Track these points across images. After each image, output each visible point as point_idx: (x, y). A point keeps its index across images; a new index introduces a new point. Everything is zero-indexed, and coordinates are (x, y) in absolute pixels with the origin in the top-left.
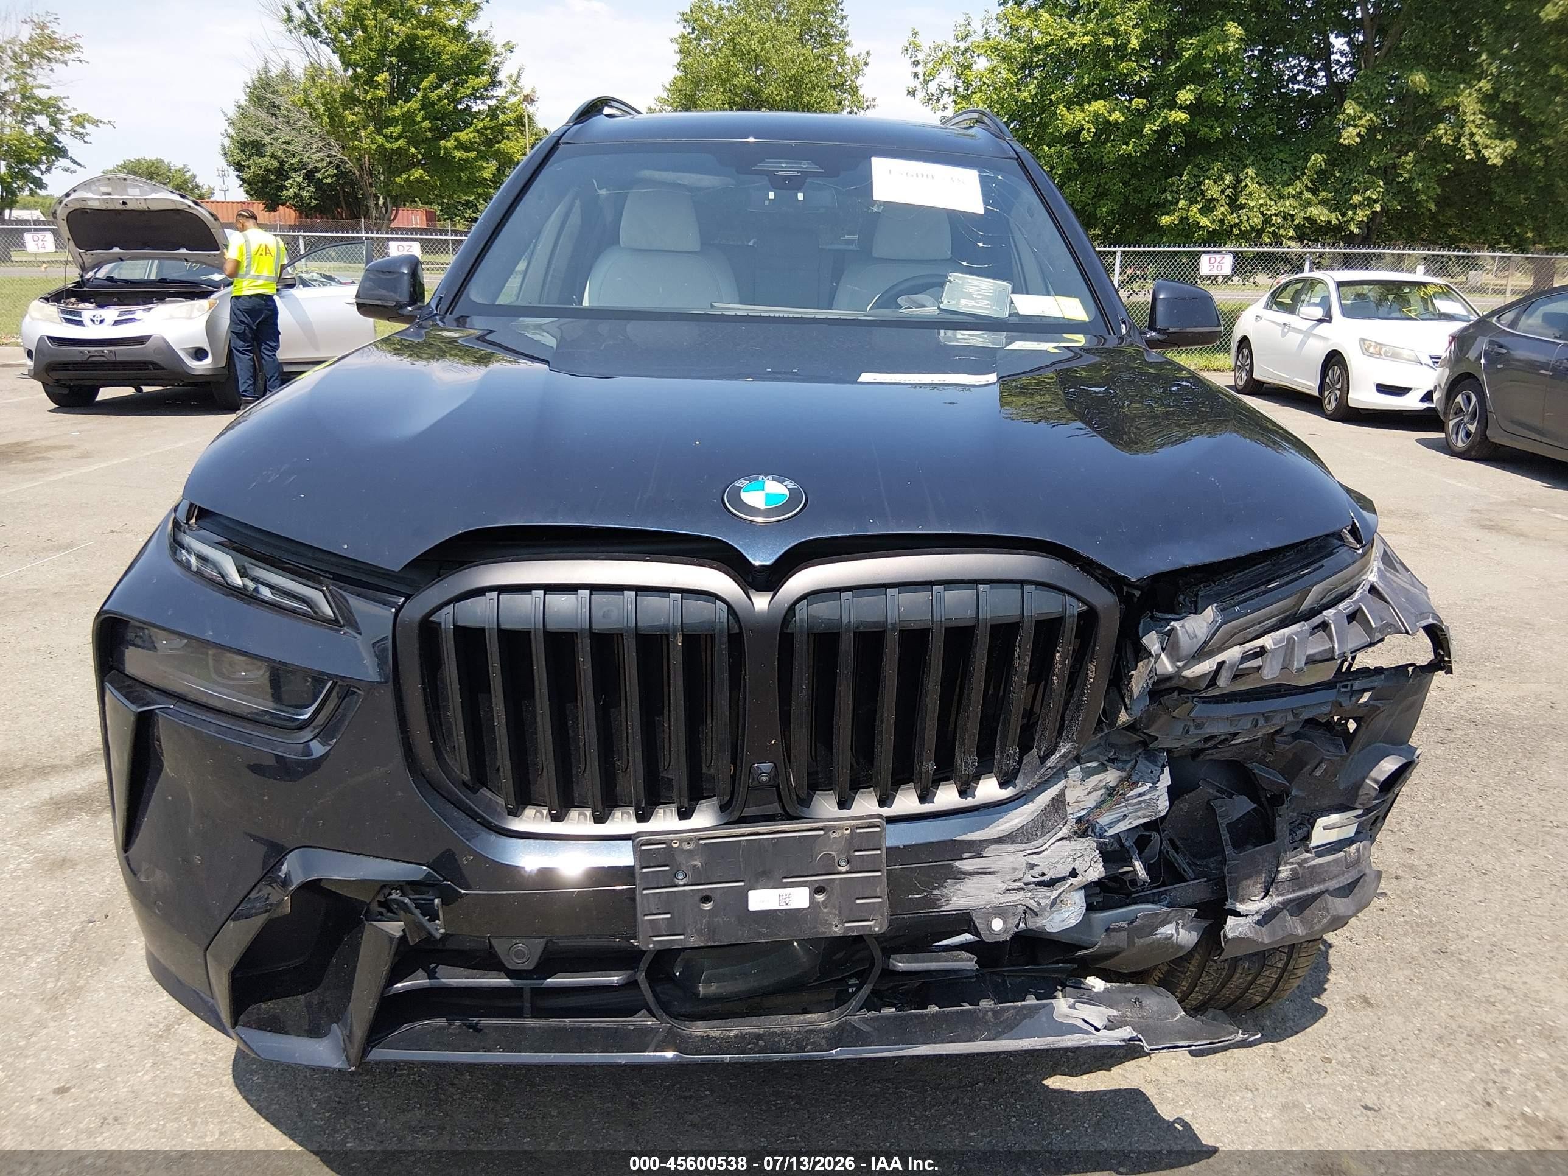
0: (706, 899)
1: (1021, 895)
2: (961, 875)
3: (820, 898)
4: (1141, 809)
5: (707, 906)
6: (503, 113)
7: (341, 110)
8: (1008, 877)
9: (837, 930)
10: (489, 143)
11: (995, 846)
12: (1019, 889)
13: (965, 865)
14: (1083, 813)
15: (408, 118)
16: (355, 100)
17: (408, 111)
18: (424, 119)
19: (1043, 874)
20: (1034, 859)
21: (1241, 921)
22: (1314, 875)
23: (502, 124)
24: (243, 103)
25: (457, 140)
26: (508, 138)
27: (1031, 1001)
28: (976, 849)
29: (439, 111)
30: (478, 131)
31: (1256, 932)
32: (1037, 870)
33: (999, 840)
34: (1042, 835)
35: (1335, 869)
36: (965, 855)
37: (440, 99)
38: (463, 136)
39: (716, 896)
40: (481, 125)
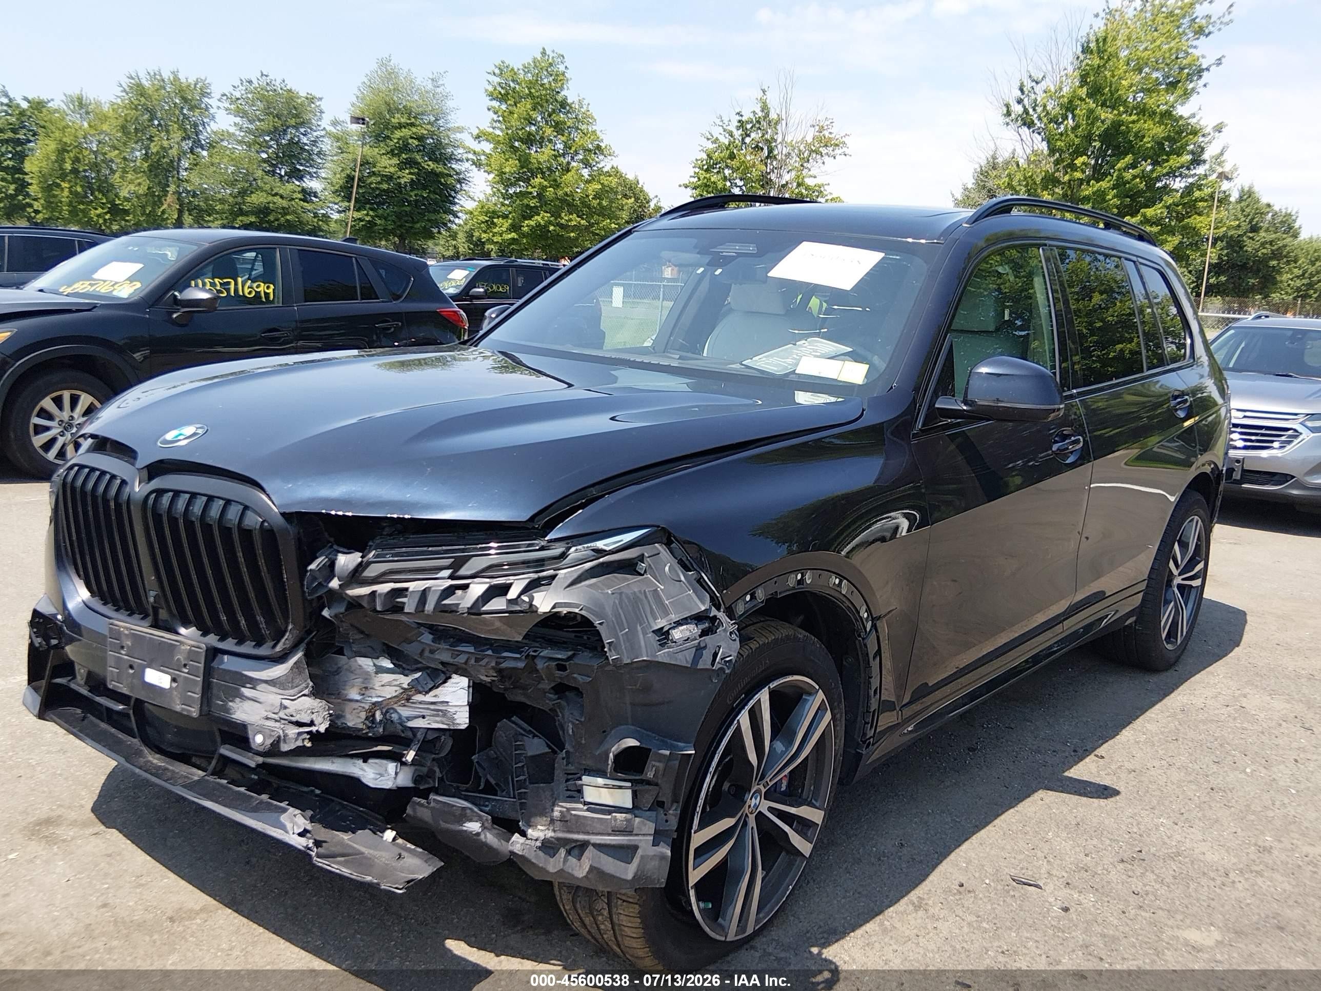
0: (131, 667)
1: (278, 724)
2: (243, 698)
3: (174, 685)
4: (438, 716)
5: (131, 671)
6: (1200, 190)
7: (1039, 191)
8: (268, 709)
9: (178, 708)
10: (1180, 218)
11: (264, 685)
12: (276, 721)
13: (246, 692)
14: (380, 699)
15: (1100, 196)
16: (1056, 182)
17: (1098, 191)
18: (1114, 197)
19: (292, 716)
20: (286, 703)
21: (522, 840)
22: (577, 824)
23: (1196, 201)
24: (970, 186)
25: (1144, 216)
26: (1200, 214)
27: (283, 805)
28: (253, 683)
29: (1130, 189)
30: (1168, 207)
31: (537, 856)
32: (287, 711)
33: (266, 682)
34: (293, 688)
35: (599, 827)
36: (248, 685)
37: (1135, 177)
38: (1150, 212)
39: (135, 666)
40: (1170, 201)
